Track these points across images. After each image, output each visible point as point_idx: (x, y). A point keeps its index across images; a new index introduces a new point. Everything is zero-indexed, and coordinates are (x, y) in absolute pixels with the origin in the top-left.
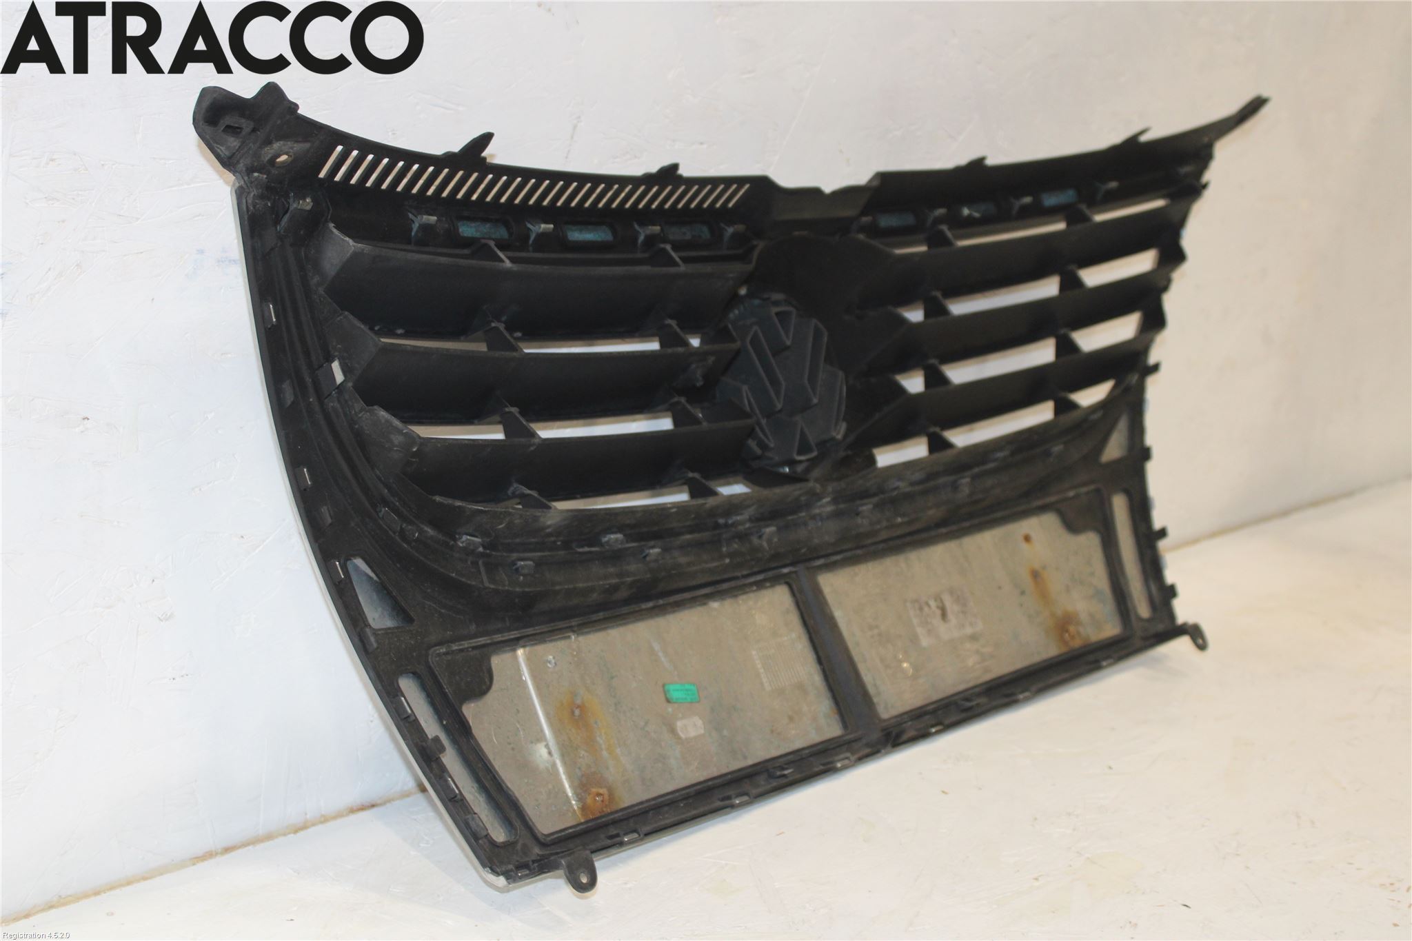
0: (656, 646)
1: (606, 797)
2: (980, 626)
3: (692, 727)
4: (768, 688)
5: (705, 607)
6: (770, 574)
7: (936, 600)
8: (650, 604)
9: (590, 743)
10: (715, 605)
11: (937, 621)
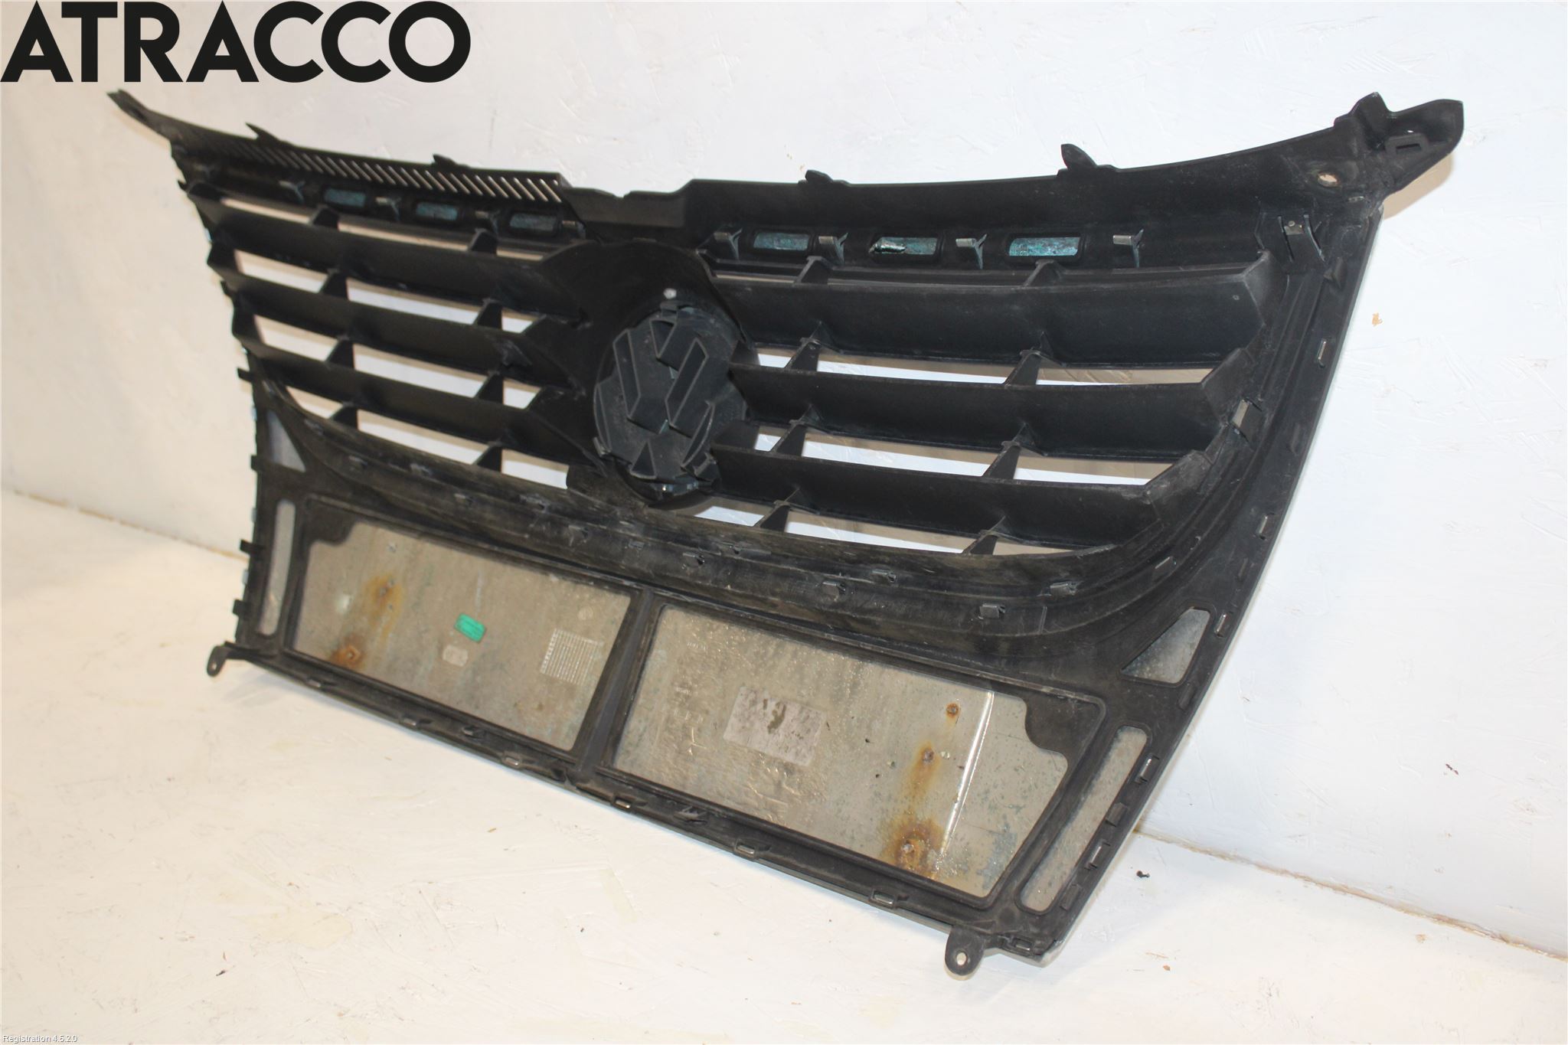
0: (480, 582)
1: (356, 658)
2: (806, 763)
3: (457, 656)
4: (543, 670)
5: (544, 576)
6: (610, 578)
7: (778, 705)
8: (486, 546)
9: (375, 617)
10: (554, 579)
11: (760, 727)
